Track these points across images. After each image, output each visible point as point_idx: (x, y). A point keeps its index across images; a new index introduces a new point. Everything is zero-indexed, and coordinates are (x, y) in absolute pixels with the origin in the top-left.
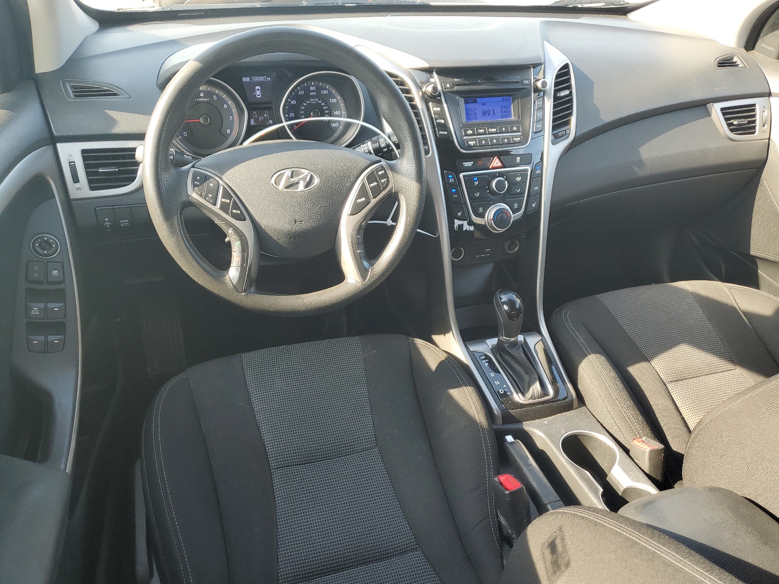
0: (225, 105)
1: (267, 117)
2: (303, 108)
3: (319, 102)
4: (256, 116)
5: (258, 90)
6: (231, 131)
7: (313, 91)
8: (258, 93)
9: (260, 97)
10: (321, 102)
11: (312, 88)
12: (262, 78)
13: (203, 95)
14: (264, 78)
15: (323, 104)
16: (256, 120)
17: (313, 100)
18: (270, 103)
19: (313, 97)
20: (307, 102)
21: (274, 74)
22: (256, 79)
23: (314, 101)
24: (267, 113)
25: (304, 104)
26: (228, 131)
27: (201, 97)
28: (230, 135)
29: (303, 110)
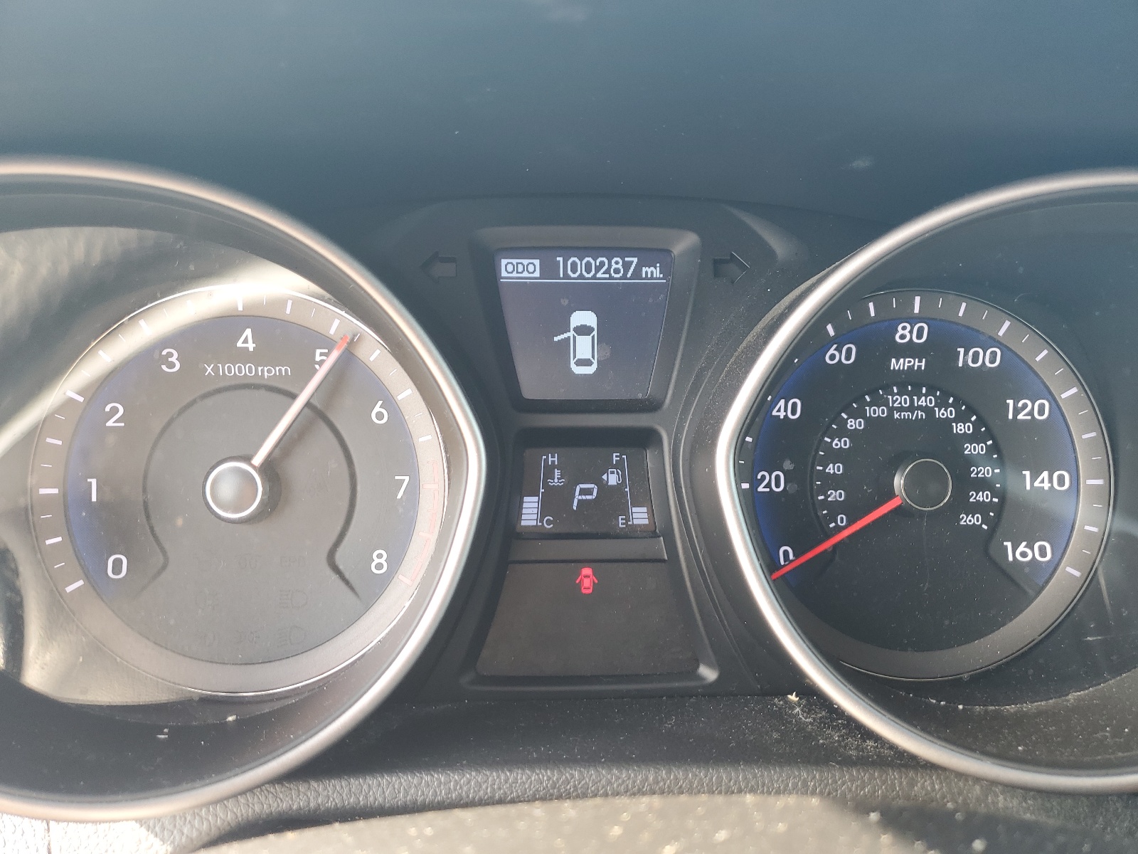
0: (377, 409)
1: (620, 487)
2: (840, 444)
3: (941, 413)
4: (557, 480)
5: (583, 330)
6: (396, 562)
7: (909, 350)
8: (584, 347)
9: (590, 370)
10: (950, 413)
11: (904, 333)
12: (617, 263)
13: (251, 346)
14: (627, 266)
15: (960, 428)
16: (554, 502)
17: (904, 401)
18: (651, 406)
19: (910, 382)
20: (870, 411)
21: (685, 243)
22: (577, 269)
23: (912, 408)
24: (619, 465)
25: (852, 424)
26: (379, 559)
27: (244, 356)
28: (384, 582)
29: (836, 456)
